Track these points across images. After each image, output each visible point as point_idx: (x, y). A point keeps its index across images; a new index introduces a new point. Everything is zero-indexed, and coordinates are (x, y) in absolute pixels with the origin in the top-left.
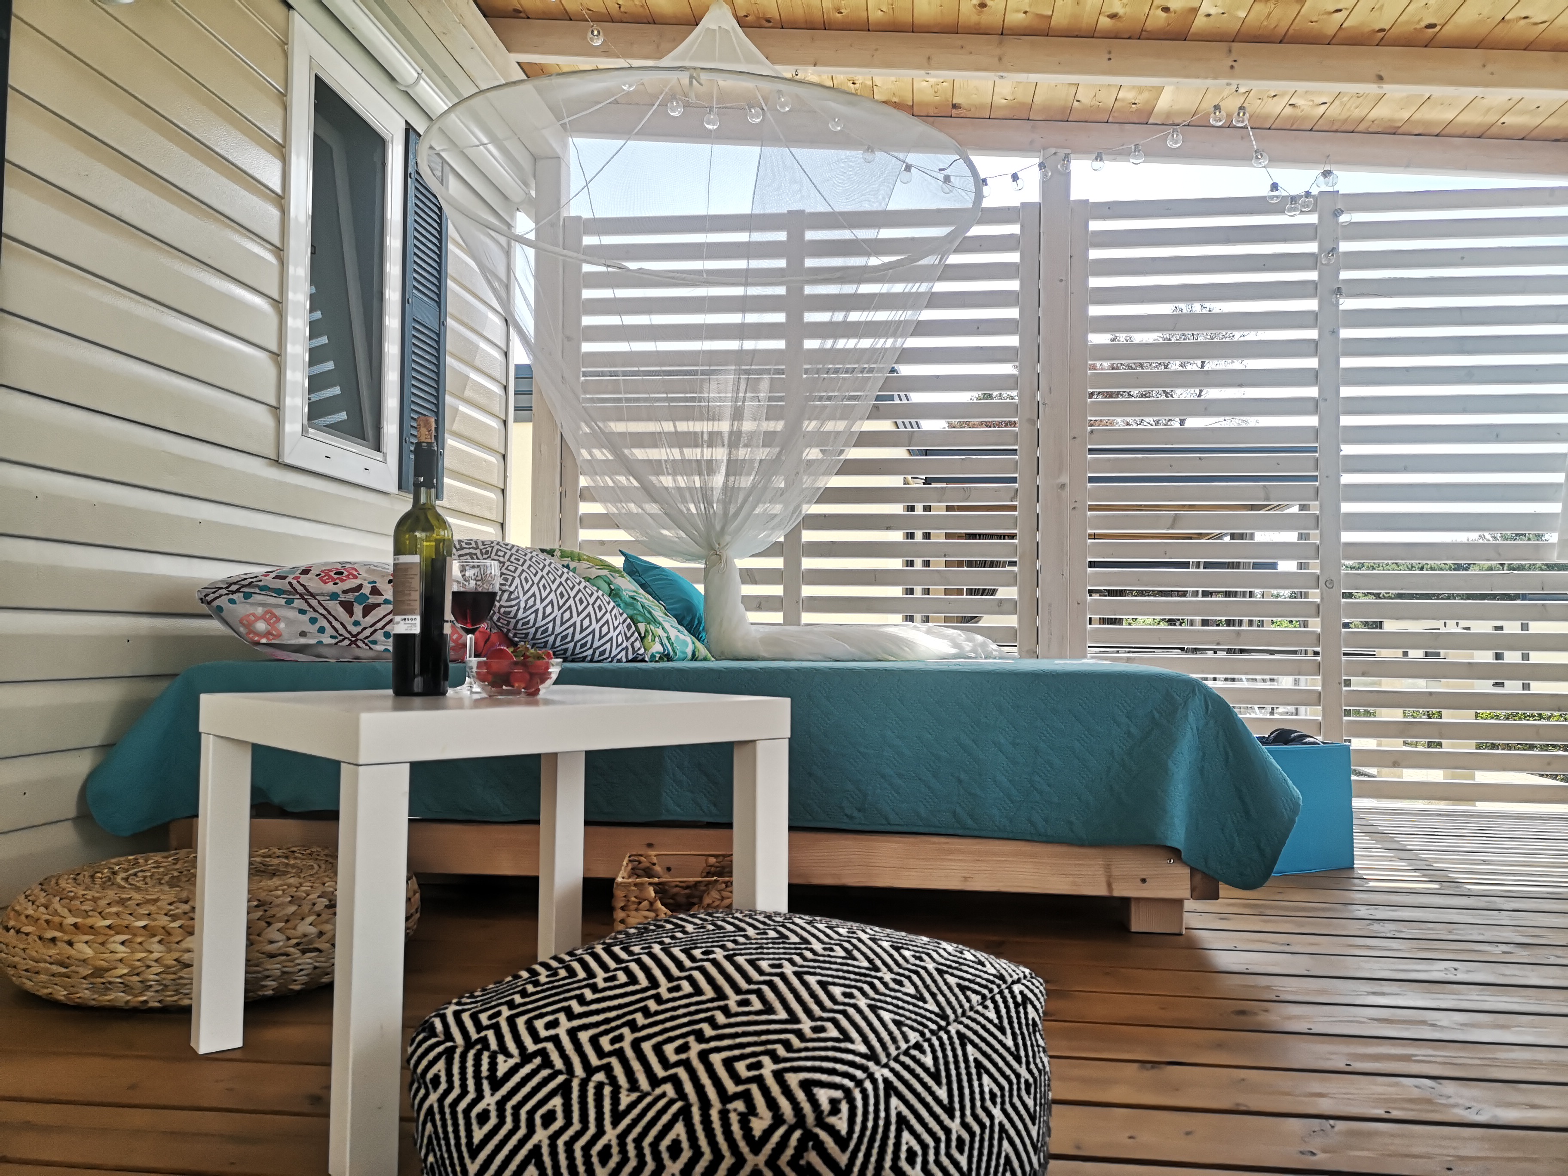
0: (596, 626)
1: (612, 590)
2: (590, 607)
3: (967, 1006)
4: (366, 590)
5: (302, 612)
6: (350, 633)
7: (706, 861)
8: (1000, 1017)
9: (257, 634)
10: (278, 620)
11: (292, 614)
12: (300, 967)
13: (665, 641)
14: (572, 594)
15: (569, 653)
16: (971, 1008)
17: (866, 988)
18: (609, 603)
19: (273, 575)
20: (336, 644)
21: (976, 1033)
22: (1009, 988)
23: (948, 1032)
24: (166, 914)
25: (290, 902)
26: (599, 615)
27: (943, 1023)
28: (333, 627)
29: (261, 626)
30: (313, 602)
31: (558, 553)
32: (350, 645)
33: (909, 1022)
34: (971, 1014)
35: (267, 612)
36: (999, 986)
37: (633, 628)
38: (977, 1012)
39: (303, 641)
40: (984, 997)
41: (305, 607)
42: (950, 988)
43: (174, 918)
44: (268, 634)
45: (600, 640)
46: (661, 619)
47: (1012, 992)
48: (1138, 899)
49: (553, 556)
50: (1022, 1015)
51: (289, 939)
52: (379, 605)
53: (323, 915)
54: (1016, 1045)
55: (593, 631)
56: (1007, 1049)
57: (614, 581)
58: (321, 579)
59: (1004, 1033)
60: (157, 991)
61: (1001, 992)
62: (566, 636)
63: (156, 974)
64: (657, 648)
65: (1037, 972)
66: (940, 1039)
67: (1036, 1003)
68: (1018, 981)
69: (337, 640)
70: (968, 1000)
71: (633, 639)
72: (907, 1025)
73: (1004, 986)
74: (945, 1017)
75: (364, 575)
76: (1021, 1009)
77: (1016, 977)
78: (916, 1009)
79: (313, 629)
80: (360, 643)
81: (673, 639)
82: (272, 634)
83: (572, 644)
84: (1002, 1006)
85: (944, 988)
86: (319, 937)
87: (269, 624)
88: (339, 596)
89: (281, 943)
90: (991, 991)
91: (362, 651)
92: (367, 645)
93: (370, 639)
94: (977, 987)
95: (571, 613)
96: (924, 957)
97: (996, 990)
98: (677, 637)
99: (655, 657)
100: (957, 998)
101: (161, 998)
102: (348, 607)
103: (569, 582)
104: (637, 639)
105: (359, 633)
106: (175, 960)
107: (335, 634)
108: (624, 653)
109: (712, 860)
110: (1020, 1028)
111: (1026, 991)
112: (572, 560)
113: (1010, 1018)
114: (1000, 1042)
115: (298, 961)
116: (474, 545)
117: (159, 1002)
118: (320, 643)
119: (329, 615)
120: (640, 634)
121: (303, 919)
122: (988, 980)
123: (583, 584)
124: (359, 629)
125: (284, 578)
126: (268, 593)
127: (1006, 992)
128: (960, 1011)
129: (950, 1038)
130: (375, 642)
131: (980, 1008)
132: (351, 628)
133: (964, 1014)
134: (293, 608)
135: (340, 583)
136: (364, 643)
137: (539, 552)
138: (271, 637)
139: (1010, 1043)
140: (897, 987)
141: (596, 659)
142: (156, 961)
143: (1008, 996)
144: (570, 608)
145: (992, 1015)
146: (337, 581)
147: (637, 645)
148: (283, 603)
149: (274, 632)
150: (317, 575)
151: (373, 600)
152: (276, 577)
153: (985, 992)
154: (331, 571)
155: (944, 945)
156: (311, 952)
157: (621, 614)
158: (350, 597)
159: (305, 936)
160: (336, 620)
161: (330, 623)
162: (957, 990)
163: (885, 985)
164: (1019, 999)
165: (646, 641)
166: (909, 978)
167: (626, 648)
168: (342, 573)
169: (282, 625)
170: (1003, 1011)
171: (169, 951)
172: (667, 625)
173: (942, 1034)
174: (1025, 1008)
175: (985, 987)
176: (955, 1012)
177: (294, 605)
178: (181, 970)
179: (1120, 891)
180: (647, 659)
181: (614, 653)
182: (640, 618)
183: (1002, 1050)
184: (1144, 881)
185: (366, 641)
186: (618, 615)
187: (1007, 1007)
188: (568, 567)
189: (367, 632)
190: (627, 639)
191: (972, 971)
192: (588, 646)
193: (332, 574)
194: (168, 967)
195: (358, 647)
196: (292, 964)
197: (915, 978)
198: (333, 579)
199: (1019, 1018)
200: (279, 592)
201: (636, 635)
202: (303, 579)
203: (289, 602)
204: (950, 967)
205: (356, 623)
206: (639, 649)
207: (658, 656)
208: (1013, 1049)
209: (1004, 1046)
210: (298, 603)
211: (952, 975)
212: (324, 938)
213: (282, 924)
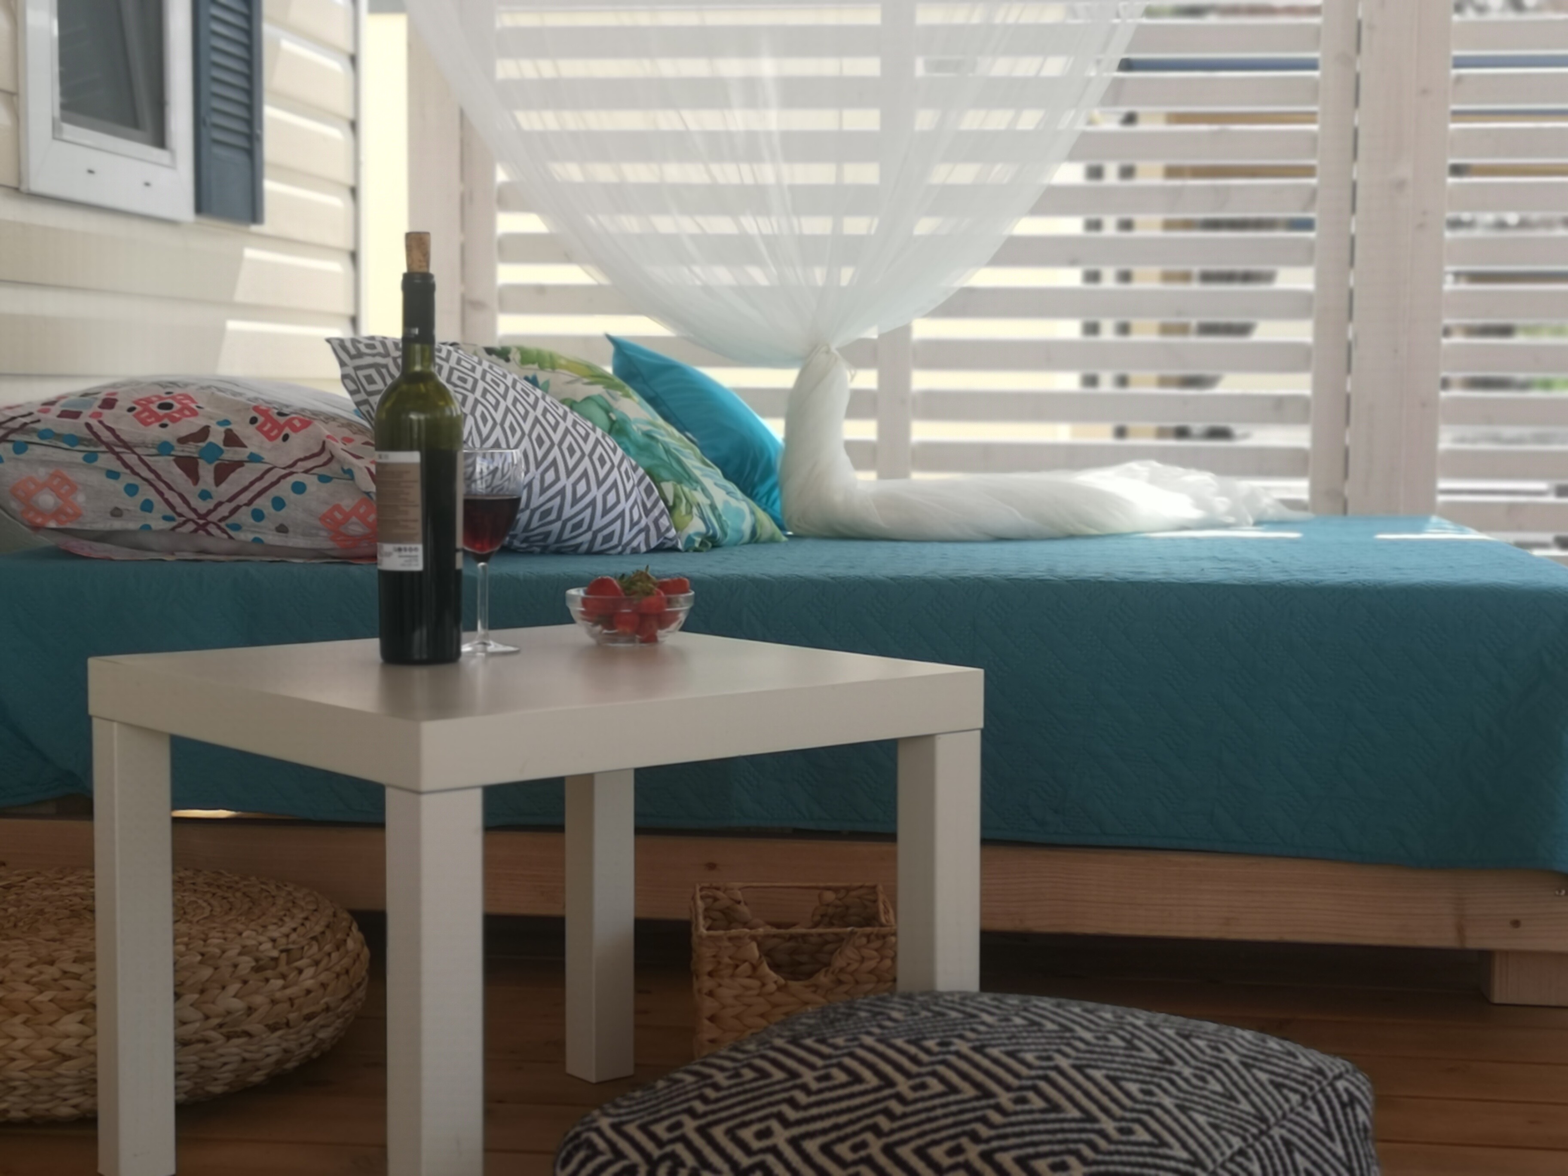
0: (597, 493)
1: (612, 422)
2: (586, 460)
3: (1286, 1106)
4: (217, 437)
5: (113, 475)
6: (195, 511)
7: (820, 896)
8: (1325, 1121)
9: (40, 513)
10: (73, 488)
11: (94, 478)
12: (223, 1060)
13: (708, 512)
14: (556, 438)
15: (552, 539)
16: (1292, 1110)
17: (1165, 1084)
18: (614, 451)
19: (56, 410)
20: (173, 529)
21: (1301, 1138)
22: (1331, 1085)
23: (1271, 1138)
24: (27, 982)
25: (201, 962)
26: (602, 473)
27: (1263, 1127)
28: (167, 501)
29: (47, 500)
30: (130, 459)
31: (515, 356)
32: (195, 531)
33: (1226, 1125)
34: (1292, 1116)
35: (54, 476)
36: (1319, 1083)
37: (656, 493)
38: (1299, 1114)
39: (117, 524)
40: (1304, 1096)
41: (117, 466)
42: (1262, 1085)
43: (42, 987)
44: (57, 513)
45: (603, 516)
46: (697, 473)
47: (1335, 1090)
48: (1506, 953)
49: (507, 360)
50: (1351, 1117)
51: (207, 1017)
52: (240, 464)
53: (251, 982)
54: (1348, 1154)
55: (593, 503)
56: (1339, 1159)
57: (615, 405)
58: (137, 416)
59: (1332, 1139)
60: (23, 1096)
61: (1322, 1091)
62: (548, 512)
63: (24, 1071)
64: (696, 526)
65: (1360, 1066)
66: (1264, 1145)
67: (1365, 1103)
68: (1340, 1077)
69: (174, 524)
70: (1287, 1100)
71: (656, 512)
72: (1225, 1129)
73: (1325, 1083)
74: (1264, 1120)
75: (208, 409)
76: (1349, 1111)
77: (1337, 1071)
78: (1229, 1110)
79: (131, 504)
80: (212, 529)
81: (720, 506)
82: (66, 514)
83: (558, 525)
84: (1326, 1108)
85: (1256, 1085)
86: (249, 1015)
87: (59, 496)
88: (172, 448)
89: (198, 1025)
90: (1311, 1088)
91: (217, 540)
92: (224, 531)
93: (230, 521)
94: (1293, 1085)
95: (557, 471)
96: (1223, 1047)
97: (1317, 1087)
98: (726, 503)
99: (693, 541)
100: (1273, 1098)
101: (27, 1106)
102: (189, 467)
103: (549, 416)
104: (662, 513)
105: (210, 512)
106: (50, 1049)
107: (169, 512)
108: (642, 537)
109: (830, 896)
110: (1350, 1133)
111: (1352, 1089)
112: (542, 367)
113: (1337, 1121)
114: (1329, 1150)
115: (221, 1051)
116: (380, 349)
117: (25, 1111)
118: (146, 528)
119: (157, 480)
120: (666, 502)
121: (224, 988)
122: (1305, 1076)
123: (571, 417)
124: (210, 504)
125: (76, 415)
126: (54, 442)
127: (1329, 1090)
128: (1279, 1113)
129: (1275, 1144)
130: (237, 527)
131: (1301, 1110)
132: (196, 502)
133: (1284, 1116)
134: (96, 468)
135: (170, 424)
136: (219, 527)
137: (484, 354)
138: (64, 518)
139: (1340, 1152)
140: (1200, 1084)
141: (597, 547)
142: (22, 1050)
143: (1332, 1095)
144: (554, 463)
145: (1316, 1117)
146: (166, 421)
147: (665, 522)
148: (81, 461)
149: (70, 511)
150: (131, 410)
151: (230, 454)
152: (64, 414)
153: (1304, 1089)
154: (149, 401)
155: (1238, 1031)
156: (239, 1037)
157: (635, 469)
158: (191, 450)
159: (229, 1013)
160: (170, 488)
161: (161, 494)
162: (1270, 1088)
163: (1186, 1080)
164: (1345, 1097)
165: (676, 514)
166: (1211, 1073)
167: (646, 529)
168: (168, 406)
169: (80, 498)
170: (1329, 1114)
171: (40, 1036)
172: (708, 483)
173: (1264, 1139)
174: (1353, 1109)
175: (1303, 1084)
176: (1274, 1114)
177: (98, 463)
178: (59, 1063)
179: (1476, 940)
180: (680, 546)
181: (626, 538)
182: (664, 473)
183: (1333, 1160)
184: (1516, 924)
185: (223, 524)
186: (630, 471)
187: (1332, 1108)
188: (534, 382)
189: (224, 510)
190: (648, 512)
191: (1283, 1064)
192: (585, 526)
193: (154, 407)
194: (40, 1060)
195: (209, 534)
196: (211, 1055)
197: (1218, 1073)
198: (159, 418)
199: (1347, 1121)
200: (73, 441)
201: (662, 504)
202: (108, 416)
203: (91, 458)
204: (1255, 1059)
205: (205, 495)
206: (668, 530)
207: (698, 540)
208: (1344, 1159)
209: (1334, 1155)
210: (106, 461)
211: (1261, 1069)
212: (255, 1016)
213: (196, 996)
